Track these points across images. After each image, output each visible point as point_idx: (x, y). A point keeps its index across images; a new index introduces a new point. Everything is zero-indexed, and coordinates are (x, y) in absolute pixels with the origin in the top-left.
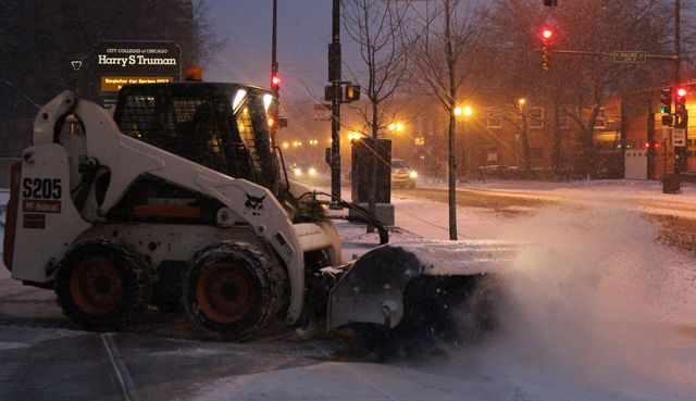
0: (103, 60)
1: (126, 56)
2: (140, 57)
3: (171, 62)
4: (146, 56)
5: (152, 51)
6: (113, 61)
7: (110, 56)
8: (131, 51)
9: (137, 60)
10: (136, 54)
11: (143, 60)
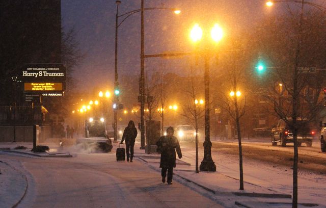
0: (25, 74)
1: (37, 71)
2: (45, 72)
3: (61, 74)
4: (48, 71)
5: (51, 69)
6: (30, 74)
7: (29, 72)
8: (40, 69)
9: (43, 74)
10: (43, 71)
11: (46, 74)
